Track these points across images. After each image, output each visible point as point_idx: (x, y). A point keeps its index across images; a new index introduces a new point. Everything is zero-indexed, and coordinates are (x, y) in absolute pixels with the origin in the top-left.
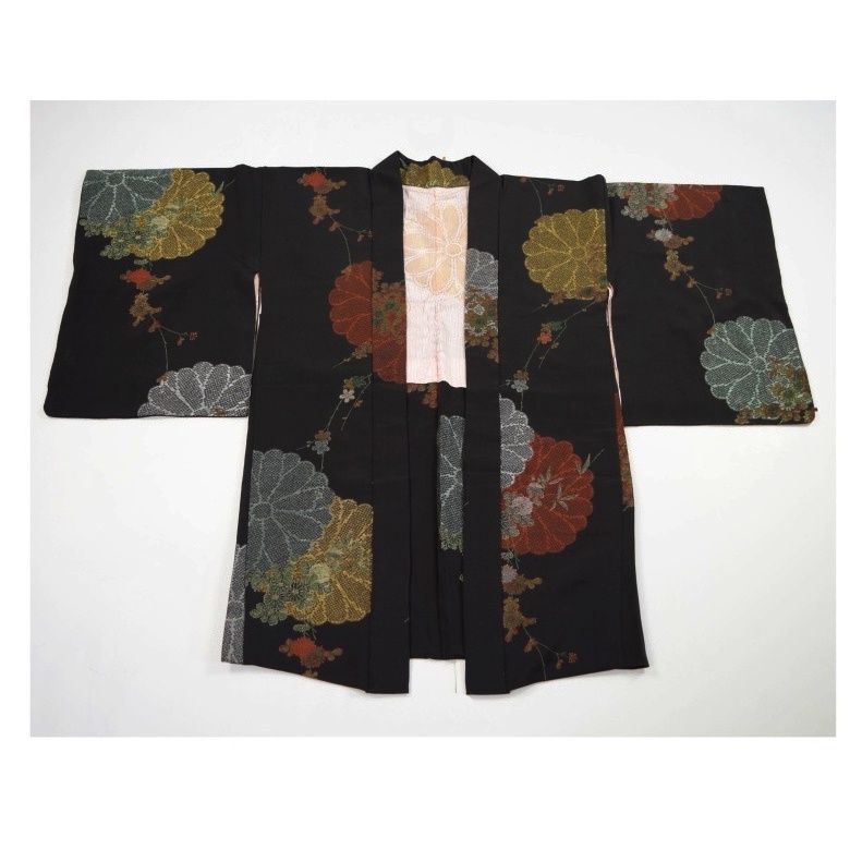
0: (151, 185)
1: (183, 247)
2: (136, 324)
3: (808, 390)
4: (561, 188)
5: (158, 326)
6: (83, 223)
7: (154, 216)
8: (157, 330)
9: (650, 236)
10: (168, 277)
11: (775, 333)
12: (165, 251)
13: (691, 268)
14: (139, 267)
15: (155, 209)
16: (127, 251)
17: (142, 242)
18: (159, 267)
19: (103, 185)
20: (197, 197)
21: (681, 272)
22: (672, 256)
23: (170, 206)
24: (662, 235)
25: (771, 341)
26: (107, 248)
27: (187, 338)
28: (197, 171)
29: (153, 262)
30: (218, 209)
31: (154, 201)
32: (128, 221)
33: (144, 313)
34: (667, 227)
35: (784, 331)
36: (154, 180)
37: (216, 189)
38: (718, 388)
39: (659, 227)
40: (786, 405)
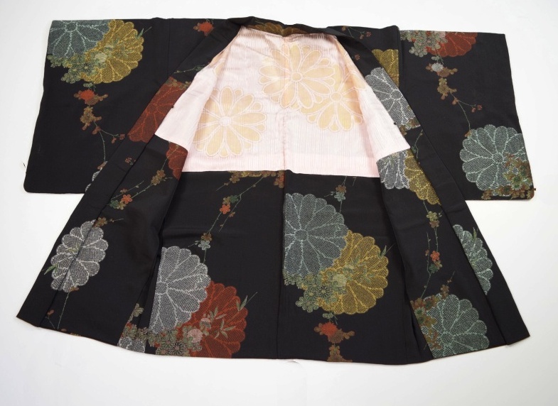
0: (95, 31)
1: (116, 74)
2: (84, 128)
3: (530, 176)
4: (369, 34)
5: (99, 130)
6: (50, 58)
7: (97, 53)
8: (98, 132)
9: (428, 68)
10: (106, 96)
11: (510, 136)
12: (104, 78)
13: (455, 90)
14: (87, 88)
15: (98, 48)
16: (79, 78)
17: (89, 71)
18: (100, 88)
19: (64, 30)
20: (126, 39)
21: (449, 93)
22: (442, 82)
23: (107, 46)
24: (437, 68)
25: (507, 142)
26: (66, 75)
27: (118, 138)
28: (125, 21)
29: (96, 85)
30: (140, 48)
31: (97, 42)
32: (80, 57)
33: (90, 120)
34: (440, 61)
35: (516, 135)
36: (97, 27)
37: (139, 34)
38: (471, 175)
39: (434, 62)
40: (516, 187)
